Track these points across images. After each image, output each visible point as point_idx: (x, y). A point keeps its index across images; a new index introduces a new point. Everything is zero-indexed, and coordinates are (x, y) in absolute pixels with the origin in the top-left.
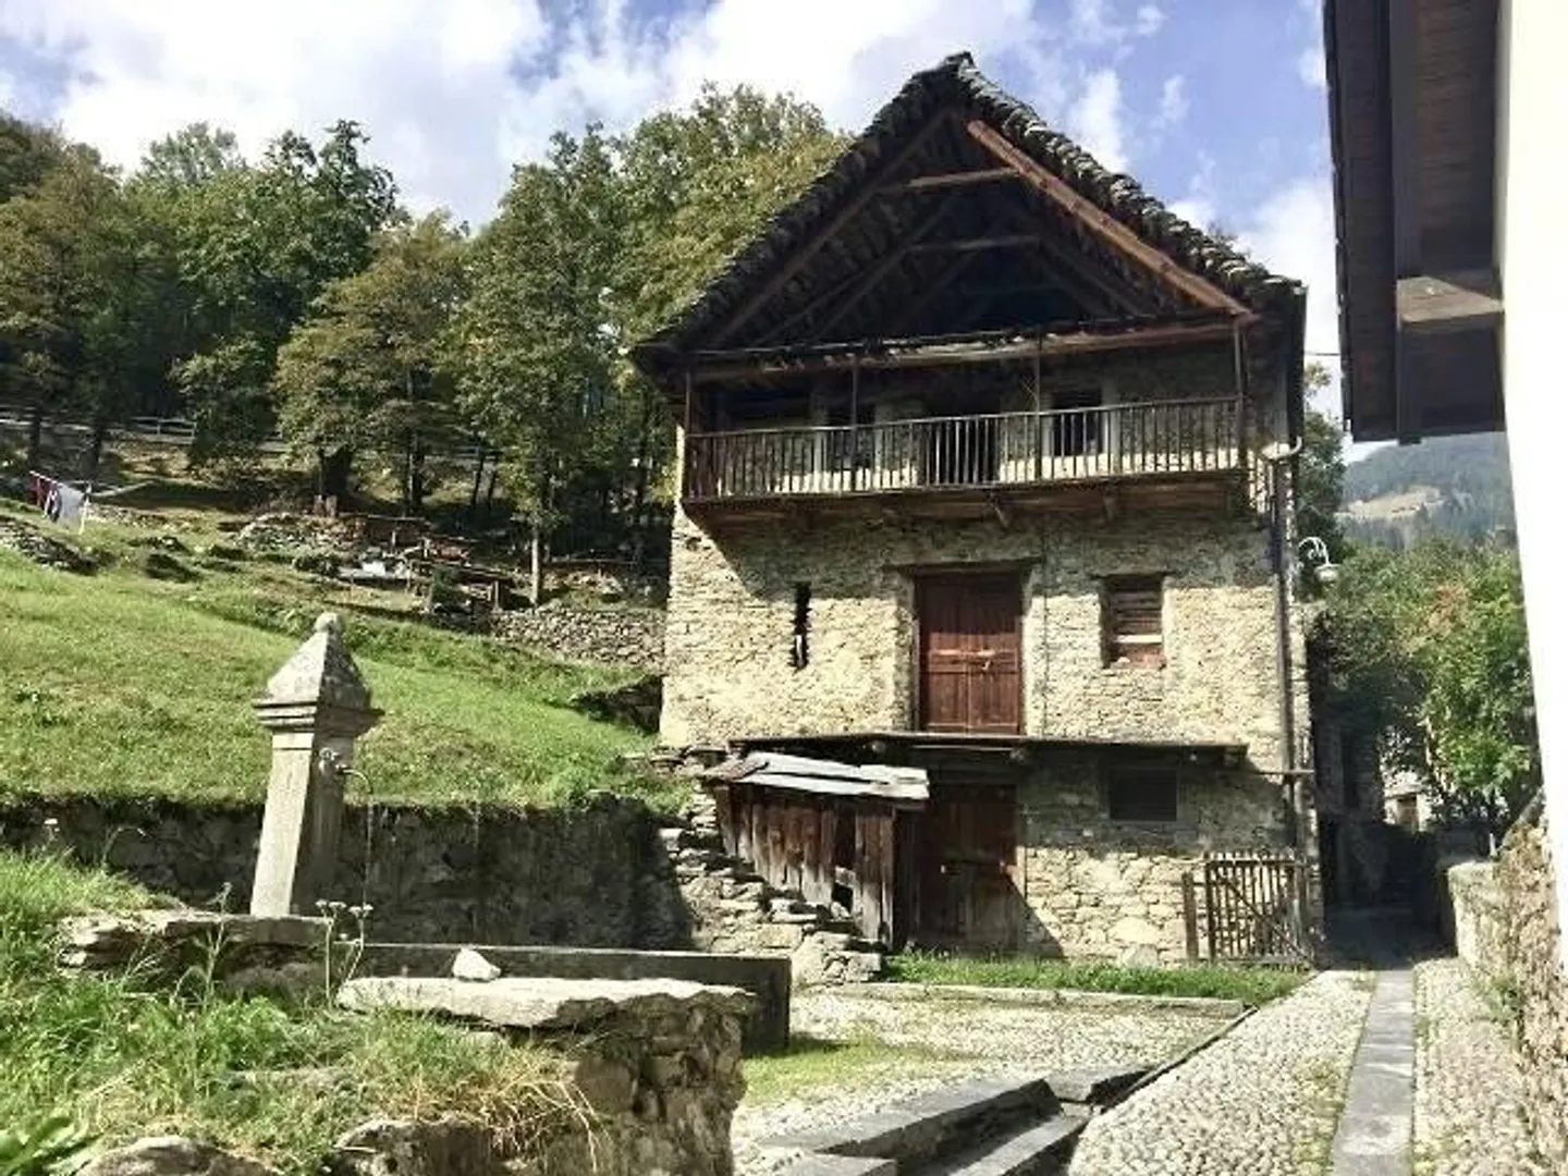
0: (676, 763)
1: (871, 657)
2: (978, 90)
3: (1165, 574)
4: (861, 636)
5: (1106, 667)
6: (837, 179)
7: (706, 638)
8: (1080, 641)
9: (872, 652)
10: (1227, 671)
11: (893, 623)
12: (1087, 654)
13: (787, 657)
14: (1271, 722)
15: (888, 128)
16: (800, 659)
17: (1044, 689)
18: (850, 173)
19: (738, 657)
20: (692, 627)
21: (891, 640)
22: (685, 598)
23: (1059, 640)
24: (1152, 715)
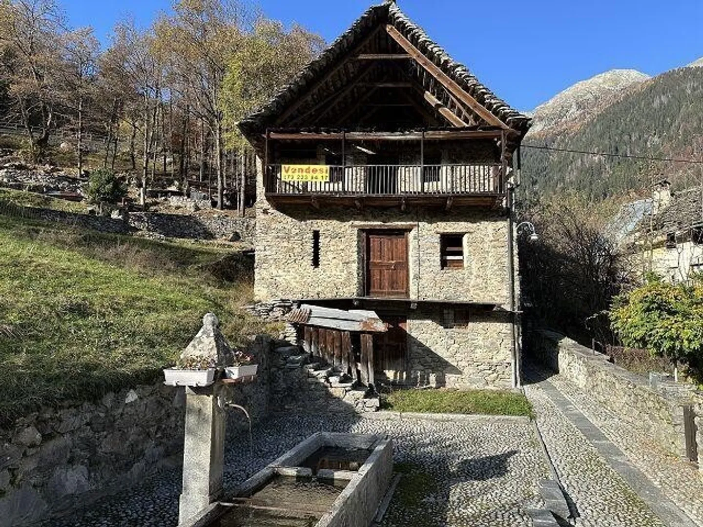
0: (270, 311)
1: (347, 263)
2: (398, 18)
3: (466, 233)
4: (343, 254)
5: (442, 269)
6: (335, 51)
7: (274, 253)
8: (432, 259)
9: (347, 261)
10: (489, 272)
11: (356, 249)
12: (435, 264)
13: (310, 262)
14: (506, 293)
15: (358, 30)
16: (316, 262)
17: (418, 277)
18: (340, 48)
19: (289, 262)
20: (267, 248)
21: (355, 256)
22: (263, 235)
23: (424, 258)
24: (460, 289)
